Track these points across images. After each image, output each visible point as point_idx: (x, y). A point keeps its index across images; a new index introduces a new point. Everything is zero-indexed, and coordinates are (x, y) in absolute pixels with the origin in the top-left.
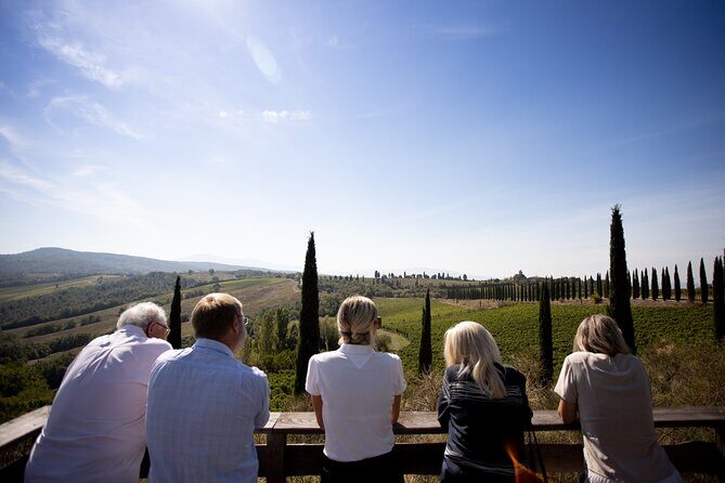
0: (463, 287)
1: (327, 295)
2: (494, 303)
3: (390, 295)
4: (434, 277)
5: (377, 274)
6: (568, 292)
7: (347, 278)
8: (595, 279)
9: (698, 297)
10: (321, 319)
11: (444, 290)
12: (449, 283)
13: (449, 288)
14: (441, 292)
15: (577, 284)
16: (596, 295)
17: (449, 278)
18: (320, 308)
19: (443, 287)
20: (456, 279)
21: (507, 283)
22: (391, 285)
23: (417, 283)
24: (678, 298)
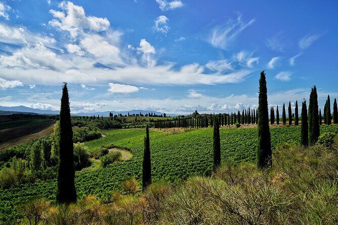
0: (165, 121)
1: (79, 129)
2: (182, 130)
3: (119, 127)
4: (146, 115)
5: (111, 115)
6: (223, 121)
7: (91, 117)
8: (237, 114)
9: (288, 122)
10: (75, 145)
11: (153, 123)
12: (155, 119)
13: (156, 121)
14: (151, 124)
15: (227, 117)
16: (238, 123)
17: (155, 116)
18: (74, 137)
19: (152, 121)
20: (159, 116)
21: (189, 117)
22: (120, 121)
23: (136, 119)
24: (278, 123)
